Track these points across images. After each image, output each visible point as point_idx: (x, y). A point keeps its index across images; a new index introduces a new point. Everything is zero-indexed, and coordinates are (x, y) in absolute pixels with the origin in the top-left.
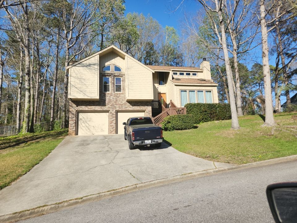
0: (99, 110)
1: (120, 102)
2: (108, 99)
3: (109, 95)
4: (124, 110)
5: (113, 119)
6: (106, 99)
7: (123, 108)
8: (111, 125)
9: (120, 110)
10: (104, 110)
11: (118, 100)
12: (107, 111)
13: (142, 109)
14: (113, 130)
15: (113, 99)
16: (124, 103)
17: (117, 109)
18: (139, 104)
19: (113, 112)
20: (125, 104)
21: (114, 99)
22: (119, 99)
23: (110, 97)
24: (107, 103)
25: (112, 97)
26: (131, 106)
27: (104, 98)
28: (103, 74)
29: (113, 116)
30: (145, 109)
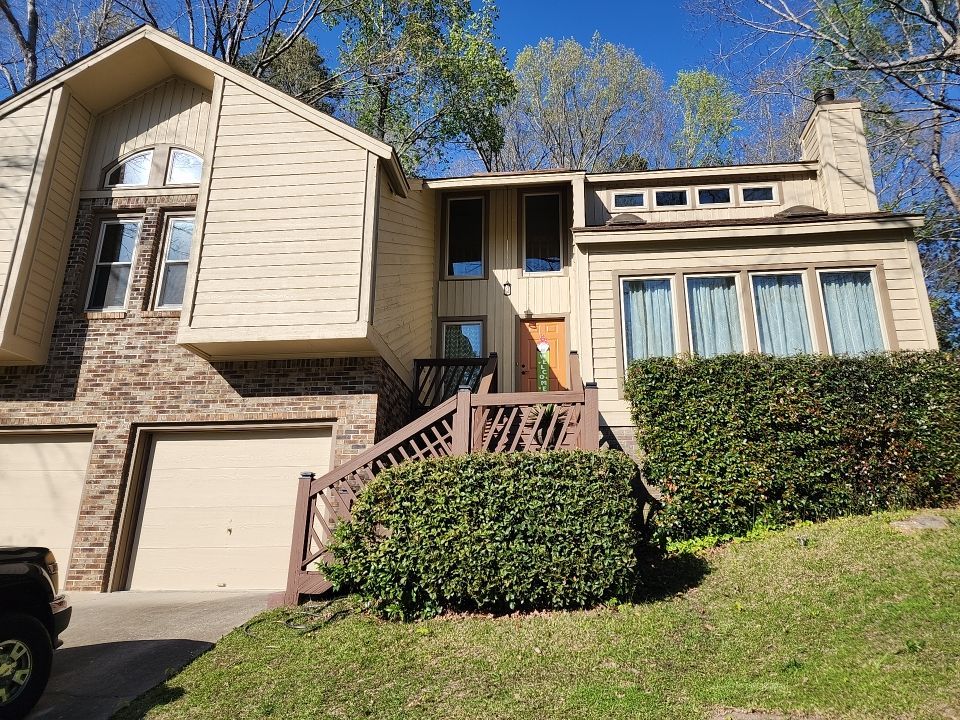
0: (36, 421)
1: (167, 371)
2: (95, 353)
3: (111, 327)
4: (188, 418)
5: (105, 482)
6: (86, 353)
7: (185, 407)
8: (86, 523)
9: (162, 418)
10: (64, 421)
11: (159, 356)
12: (80, 433)
13: (308, 413)
14: (91, 561)
15: (127, 348)
16: (192, 374)
17: (146, 414)
18: (292, 378)
19: (111, 437)
20: (198, 380)
21: (138, 352)
22: (164, 352)
23: (111, 340)
24: (90, 375)
25: (123, 338)
26: (235, 396)
27: (73, 349)
28: (97, 204)
29: (106, 461)
30: (327, 414)
